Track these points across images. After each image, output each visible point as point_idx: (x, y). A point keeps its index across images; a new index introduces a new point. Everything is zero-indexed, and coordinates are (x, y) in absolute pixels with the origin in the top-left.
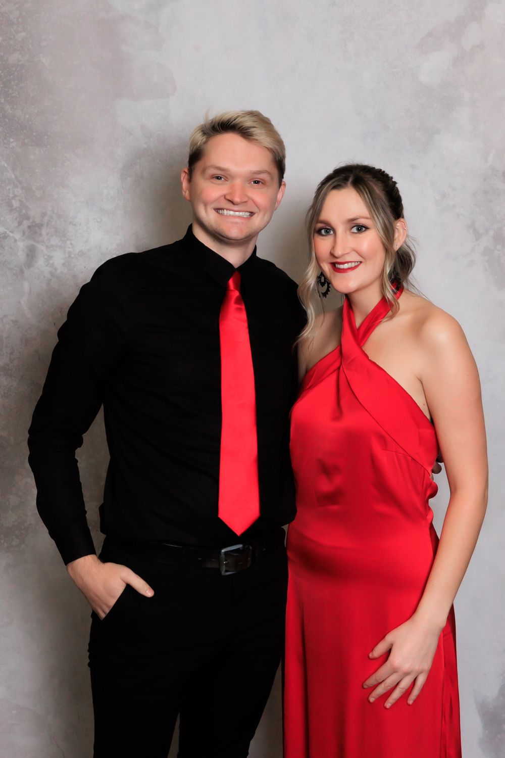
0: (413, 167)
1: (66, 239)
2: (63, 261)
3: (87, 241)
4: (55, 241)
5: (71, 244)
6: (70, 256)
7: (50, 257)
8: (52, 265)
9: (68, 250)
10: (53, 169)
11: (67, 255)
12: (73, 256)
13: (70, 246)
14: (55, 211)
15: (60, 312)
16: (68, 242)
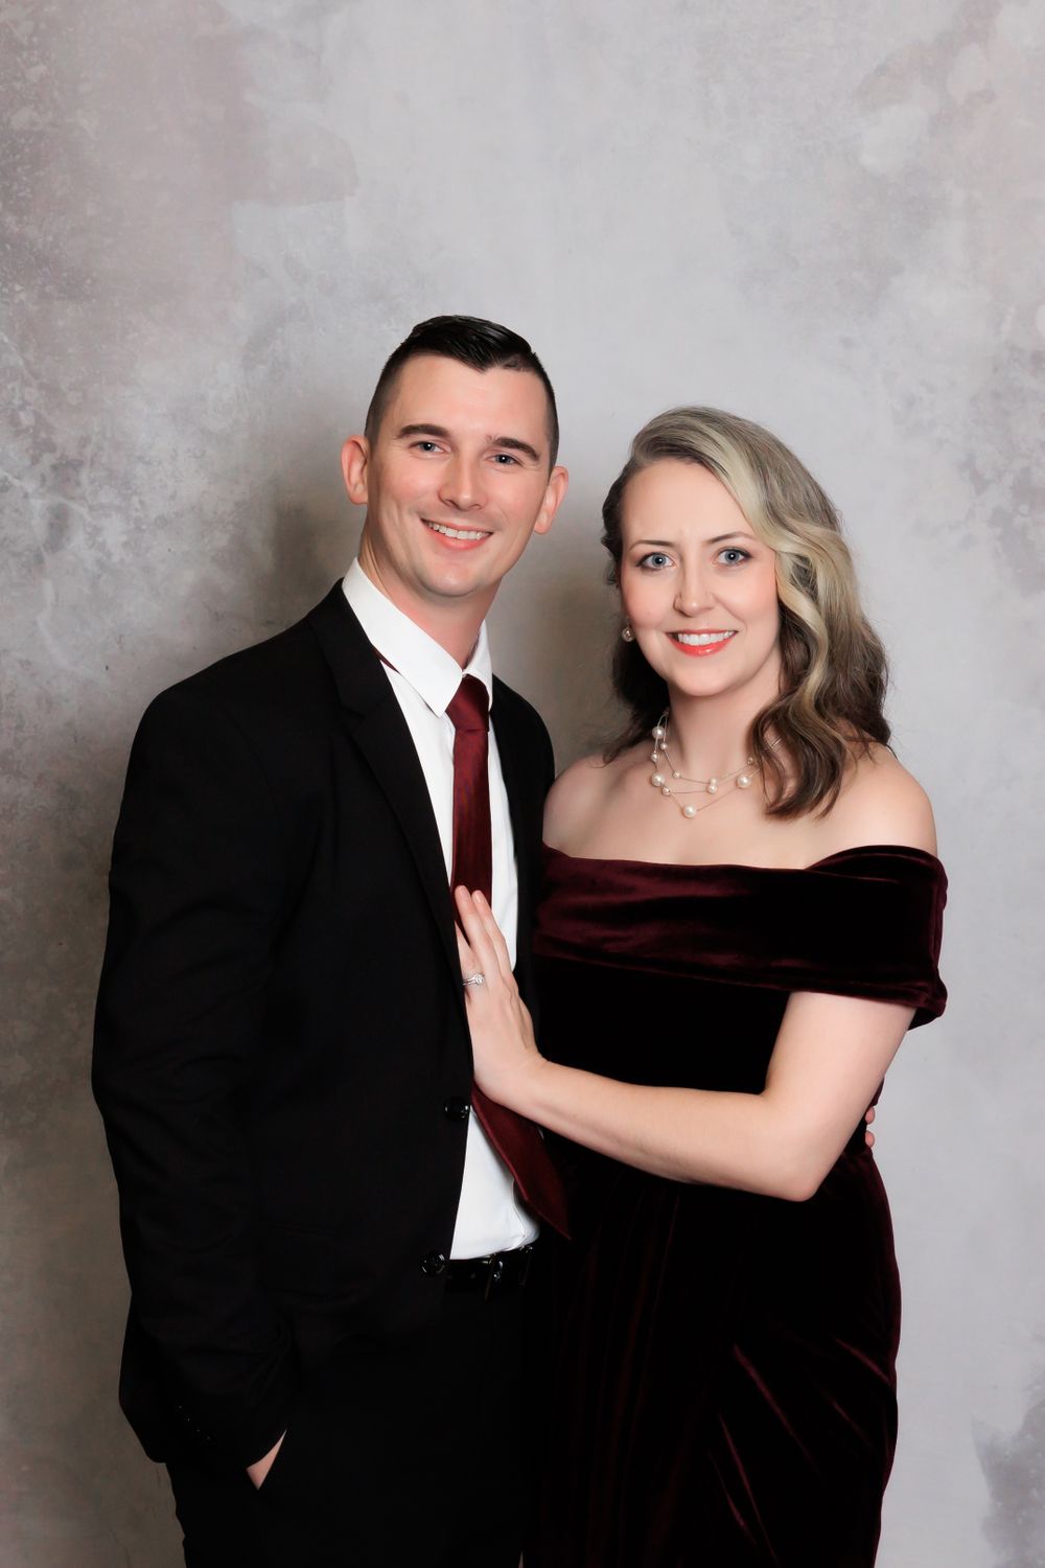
0: (847, 343)
1: (130, 492)
2: (124, 538)
3: (173, 497)
4: (107, 496)
5: (142, 502)
6: (138, 529)
7: (98, 530)
8: (102, 547)
9: (134, 514)
10: (104, 346)
11: (132, 526)
12: (144, 527)
13: (138, 506)
14: (108, 435)
15: (119, 642)
16: (135, 499)
